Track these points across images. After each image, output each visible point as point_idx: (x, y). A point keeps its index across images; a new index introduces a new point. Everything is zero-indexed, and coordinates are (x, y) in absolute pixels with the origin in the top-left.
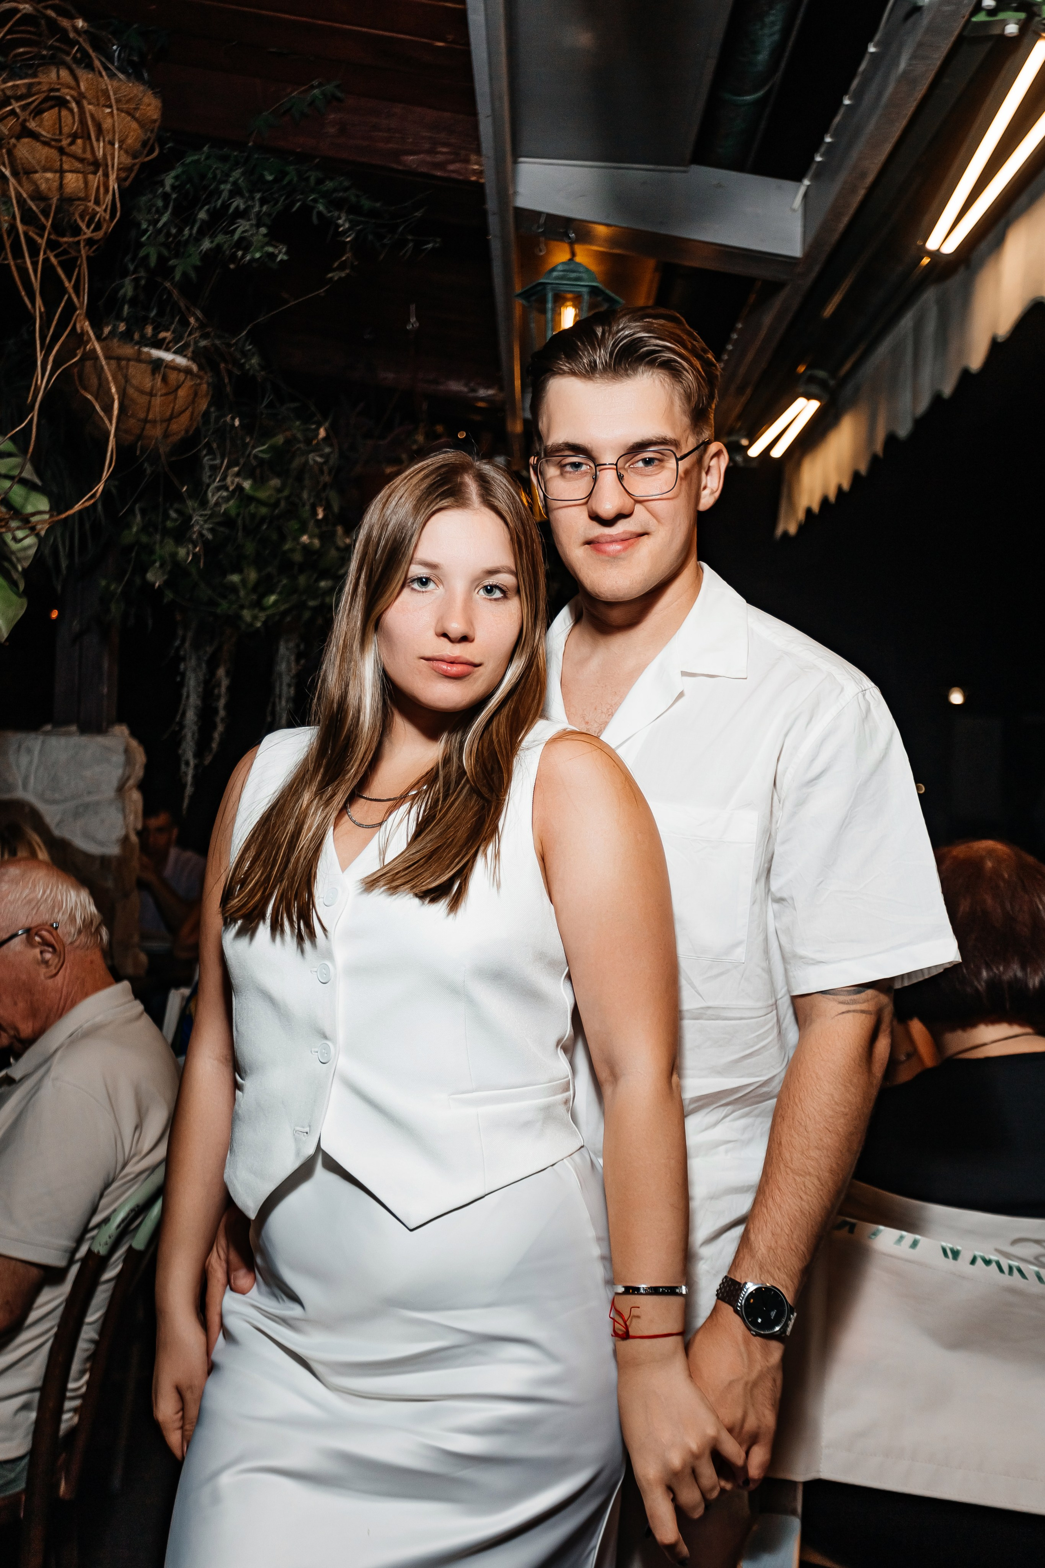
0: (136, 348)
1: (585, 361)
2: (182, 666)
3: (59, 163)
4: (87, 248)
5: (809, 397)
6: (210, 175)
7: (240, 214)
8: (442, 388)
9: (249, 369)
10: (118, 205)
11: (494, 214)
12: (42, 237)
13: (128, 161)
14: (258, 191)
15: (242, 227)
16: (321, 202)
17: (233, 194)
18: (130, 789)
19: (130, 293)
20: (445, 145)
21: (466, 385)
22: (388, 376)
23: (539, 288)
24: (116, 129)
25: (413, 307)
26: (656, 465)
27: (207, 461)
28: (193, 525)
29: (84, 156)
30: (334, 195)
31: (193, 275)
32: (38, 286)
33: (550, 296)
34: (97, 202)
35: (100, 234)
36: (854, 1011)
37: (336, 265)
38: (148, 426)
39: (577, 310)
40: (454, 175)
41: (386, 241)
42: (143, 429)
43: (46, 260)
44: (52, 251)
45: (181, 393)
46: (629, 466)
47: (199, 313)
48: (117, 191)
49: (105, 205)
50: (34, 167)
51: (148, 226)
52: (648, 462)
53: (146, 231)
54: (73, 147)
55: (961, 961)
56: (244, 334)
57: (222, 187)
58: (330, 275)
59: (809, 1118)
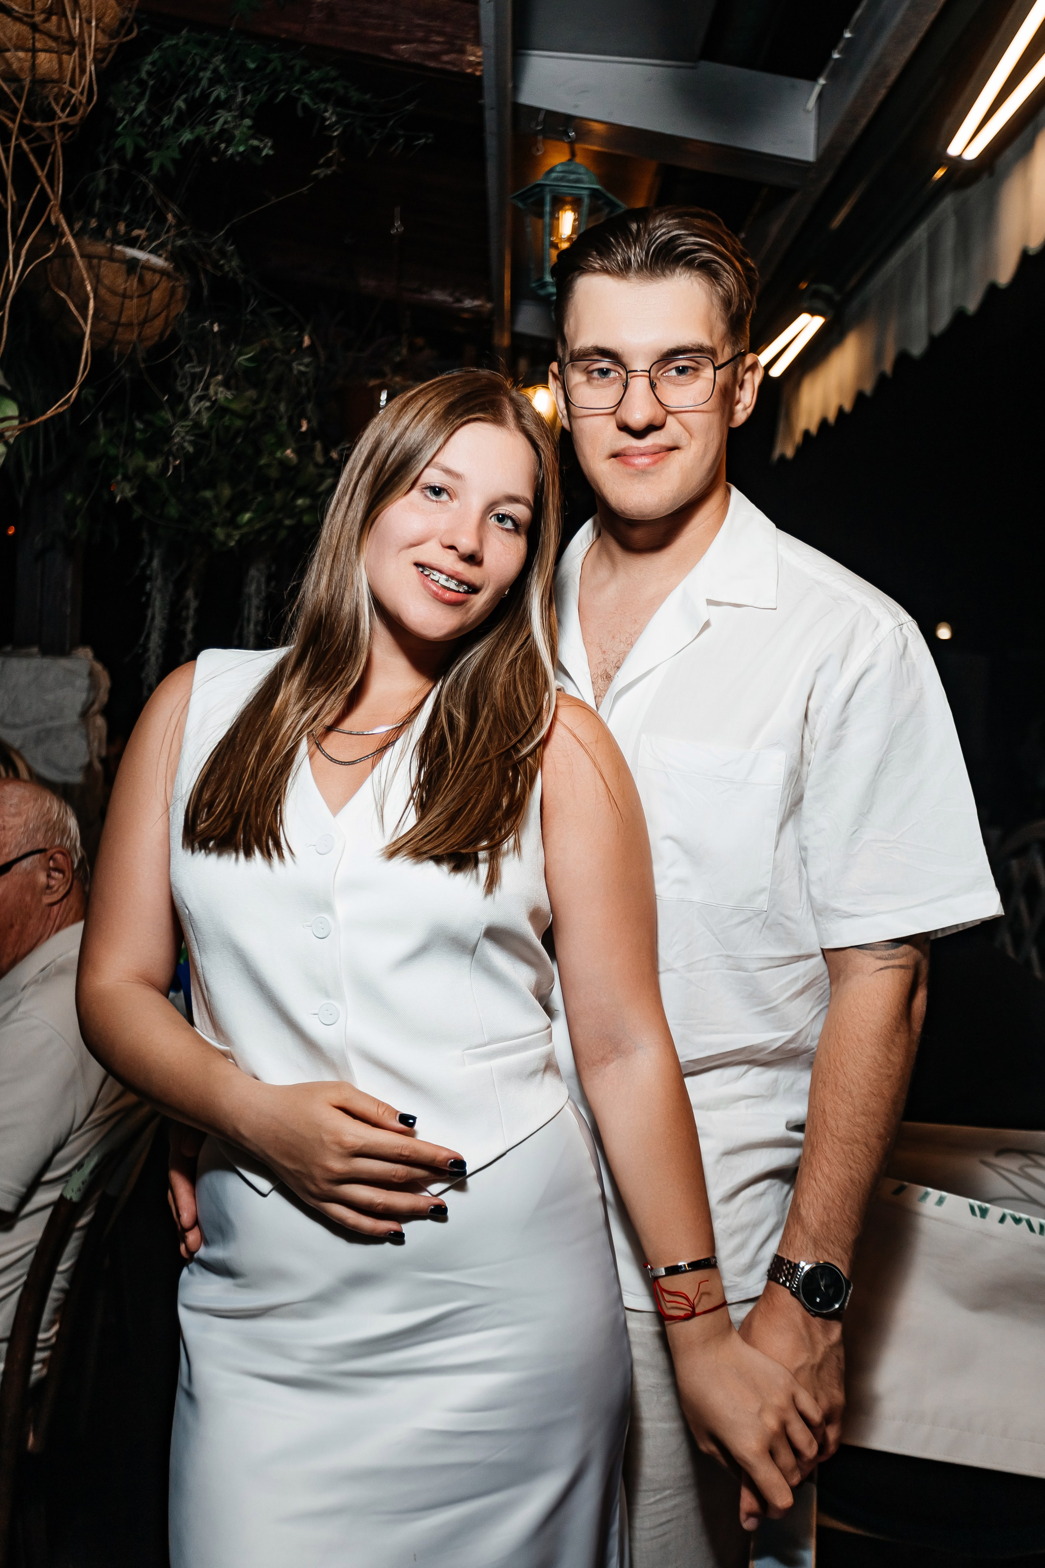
0: (109, 245)
1: (619, 259)
2: (148, 587)
3: (31, 41)
4: (62, 134)
5: (813, 313)
6: (189, 62)
7: (220, 104)
8: (424, 297)
9: (228, 272)
10: (95, 88)
11: (492, 109)
12: (14, 121)
13: (104, 40)
14: (240, 80)
15: (224, 117)
16: (306, 94)
17: (212, 82)
18: (95, 714)
19: (102, 186)
20: (439, 33)
21: (451, 295)
22: (369, 283)
23: (538, 190)
24: (94, 5)
25: (397, 210)
26: (691, 375)
27: (189, 367)
28: (173, 437)
29: (59, 34)
30: (321, 86)
31: (171, 167)
32: (10, 174)
33: (548, 198)
34: (73, 84)
35: (75, 120)
36: (893, 967)
37: (322, 161)
38: (120, 329)
39: (577, 214)
40: (449, 67)
41: (376, 136)
42: (115, 332)
43: (18, 147)
44: (24, 136)
45: (156, 295)
46: (662, 374)
47: (175, 208)
48: (93, 73)
49: (81, 88)
50: (5, 44)
51: (124, 115)
52: (681, 371)
53: (122, 119)
54: (47, 25)
55: (1004, 914)
56: (221, 234)
57: (201, 74)
58: (315, 172)
59: (853, 1083)
